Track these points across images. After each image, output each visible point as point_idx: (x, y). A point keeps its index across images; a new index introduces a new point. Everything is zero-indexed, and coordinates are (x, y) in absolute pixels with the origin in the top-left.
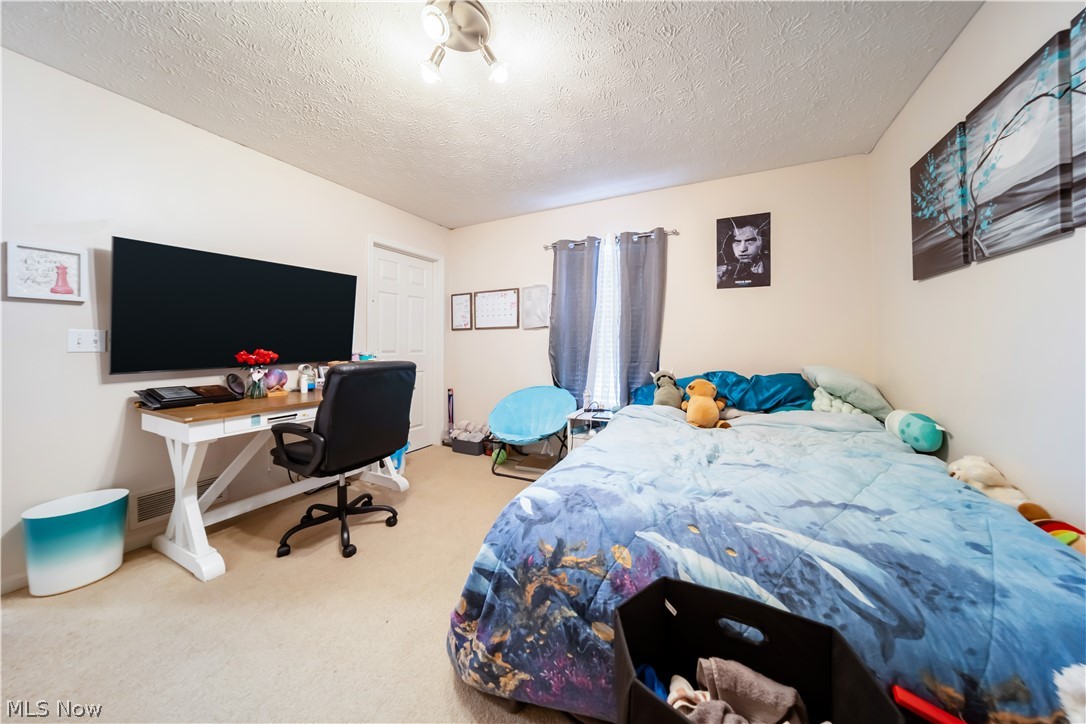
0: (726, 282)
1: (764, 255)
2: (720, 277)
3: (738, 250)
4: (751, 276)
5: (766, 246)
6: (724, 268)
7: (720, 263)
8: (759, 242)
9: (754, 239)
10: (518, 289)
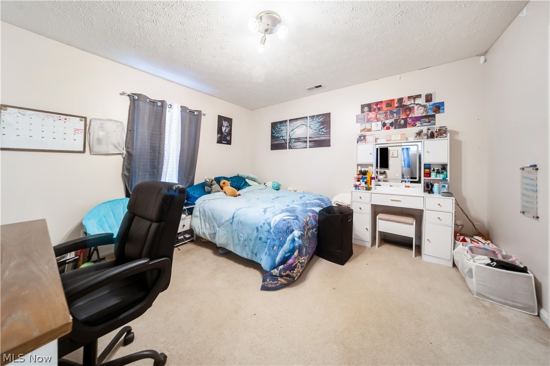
0: (219, 141)
1: (230, 133)
2: (218, 139)
3: (224, 129)
4: (226, 140)
5: (231, 130)
6: (219, 135)
7: (218, 133)
8: (229, 129)
9: (228, 127)
10: (85, 118)
